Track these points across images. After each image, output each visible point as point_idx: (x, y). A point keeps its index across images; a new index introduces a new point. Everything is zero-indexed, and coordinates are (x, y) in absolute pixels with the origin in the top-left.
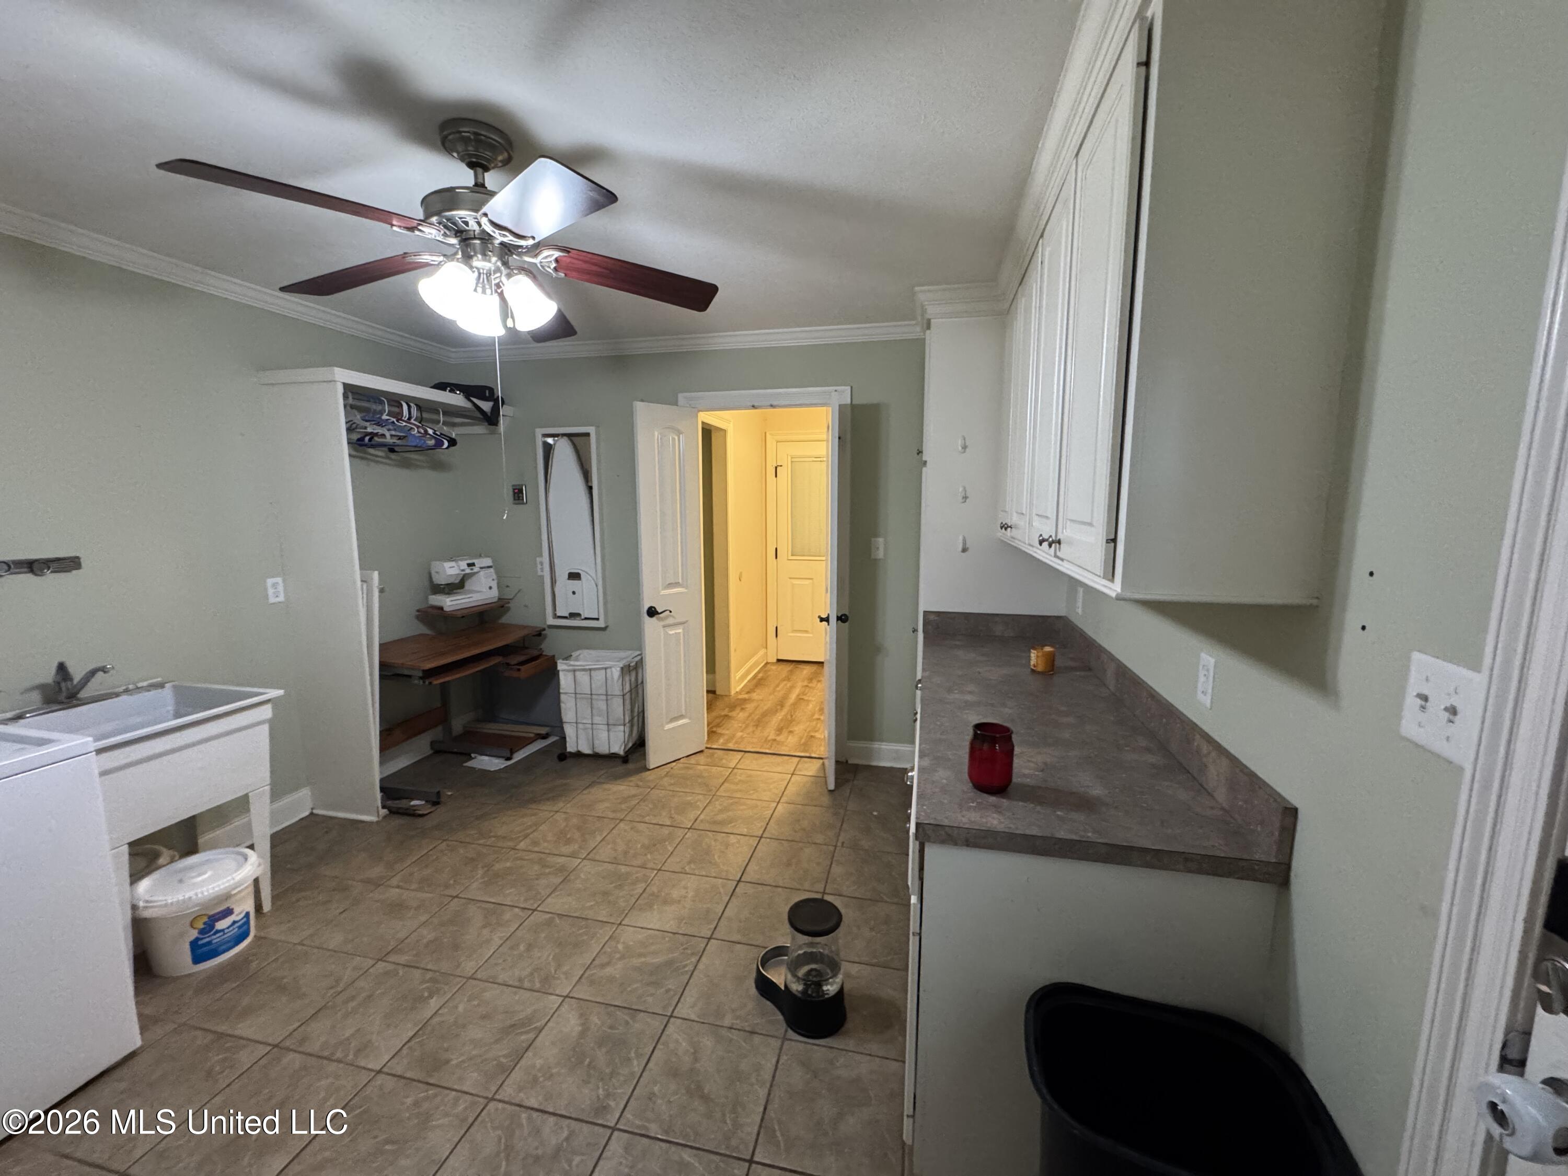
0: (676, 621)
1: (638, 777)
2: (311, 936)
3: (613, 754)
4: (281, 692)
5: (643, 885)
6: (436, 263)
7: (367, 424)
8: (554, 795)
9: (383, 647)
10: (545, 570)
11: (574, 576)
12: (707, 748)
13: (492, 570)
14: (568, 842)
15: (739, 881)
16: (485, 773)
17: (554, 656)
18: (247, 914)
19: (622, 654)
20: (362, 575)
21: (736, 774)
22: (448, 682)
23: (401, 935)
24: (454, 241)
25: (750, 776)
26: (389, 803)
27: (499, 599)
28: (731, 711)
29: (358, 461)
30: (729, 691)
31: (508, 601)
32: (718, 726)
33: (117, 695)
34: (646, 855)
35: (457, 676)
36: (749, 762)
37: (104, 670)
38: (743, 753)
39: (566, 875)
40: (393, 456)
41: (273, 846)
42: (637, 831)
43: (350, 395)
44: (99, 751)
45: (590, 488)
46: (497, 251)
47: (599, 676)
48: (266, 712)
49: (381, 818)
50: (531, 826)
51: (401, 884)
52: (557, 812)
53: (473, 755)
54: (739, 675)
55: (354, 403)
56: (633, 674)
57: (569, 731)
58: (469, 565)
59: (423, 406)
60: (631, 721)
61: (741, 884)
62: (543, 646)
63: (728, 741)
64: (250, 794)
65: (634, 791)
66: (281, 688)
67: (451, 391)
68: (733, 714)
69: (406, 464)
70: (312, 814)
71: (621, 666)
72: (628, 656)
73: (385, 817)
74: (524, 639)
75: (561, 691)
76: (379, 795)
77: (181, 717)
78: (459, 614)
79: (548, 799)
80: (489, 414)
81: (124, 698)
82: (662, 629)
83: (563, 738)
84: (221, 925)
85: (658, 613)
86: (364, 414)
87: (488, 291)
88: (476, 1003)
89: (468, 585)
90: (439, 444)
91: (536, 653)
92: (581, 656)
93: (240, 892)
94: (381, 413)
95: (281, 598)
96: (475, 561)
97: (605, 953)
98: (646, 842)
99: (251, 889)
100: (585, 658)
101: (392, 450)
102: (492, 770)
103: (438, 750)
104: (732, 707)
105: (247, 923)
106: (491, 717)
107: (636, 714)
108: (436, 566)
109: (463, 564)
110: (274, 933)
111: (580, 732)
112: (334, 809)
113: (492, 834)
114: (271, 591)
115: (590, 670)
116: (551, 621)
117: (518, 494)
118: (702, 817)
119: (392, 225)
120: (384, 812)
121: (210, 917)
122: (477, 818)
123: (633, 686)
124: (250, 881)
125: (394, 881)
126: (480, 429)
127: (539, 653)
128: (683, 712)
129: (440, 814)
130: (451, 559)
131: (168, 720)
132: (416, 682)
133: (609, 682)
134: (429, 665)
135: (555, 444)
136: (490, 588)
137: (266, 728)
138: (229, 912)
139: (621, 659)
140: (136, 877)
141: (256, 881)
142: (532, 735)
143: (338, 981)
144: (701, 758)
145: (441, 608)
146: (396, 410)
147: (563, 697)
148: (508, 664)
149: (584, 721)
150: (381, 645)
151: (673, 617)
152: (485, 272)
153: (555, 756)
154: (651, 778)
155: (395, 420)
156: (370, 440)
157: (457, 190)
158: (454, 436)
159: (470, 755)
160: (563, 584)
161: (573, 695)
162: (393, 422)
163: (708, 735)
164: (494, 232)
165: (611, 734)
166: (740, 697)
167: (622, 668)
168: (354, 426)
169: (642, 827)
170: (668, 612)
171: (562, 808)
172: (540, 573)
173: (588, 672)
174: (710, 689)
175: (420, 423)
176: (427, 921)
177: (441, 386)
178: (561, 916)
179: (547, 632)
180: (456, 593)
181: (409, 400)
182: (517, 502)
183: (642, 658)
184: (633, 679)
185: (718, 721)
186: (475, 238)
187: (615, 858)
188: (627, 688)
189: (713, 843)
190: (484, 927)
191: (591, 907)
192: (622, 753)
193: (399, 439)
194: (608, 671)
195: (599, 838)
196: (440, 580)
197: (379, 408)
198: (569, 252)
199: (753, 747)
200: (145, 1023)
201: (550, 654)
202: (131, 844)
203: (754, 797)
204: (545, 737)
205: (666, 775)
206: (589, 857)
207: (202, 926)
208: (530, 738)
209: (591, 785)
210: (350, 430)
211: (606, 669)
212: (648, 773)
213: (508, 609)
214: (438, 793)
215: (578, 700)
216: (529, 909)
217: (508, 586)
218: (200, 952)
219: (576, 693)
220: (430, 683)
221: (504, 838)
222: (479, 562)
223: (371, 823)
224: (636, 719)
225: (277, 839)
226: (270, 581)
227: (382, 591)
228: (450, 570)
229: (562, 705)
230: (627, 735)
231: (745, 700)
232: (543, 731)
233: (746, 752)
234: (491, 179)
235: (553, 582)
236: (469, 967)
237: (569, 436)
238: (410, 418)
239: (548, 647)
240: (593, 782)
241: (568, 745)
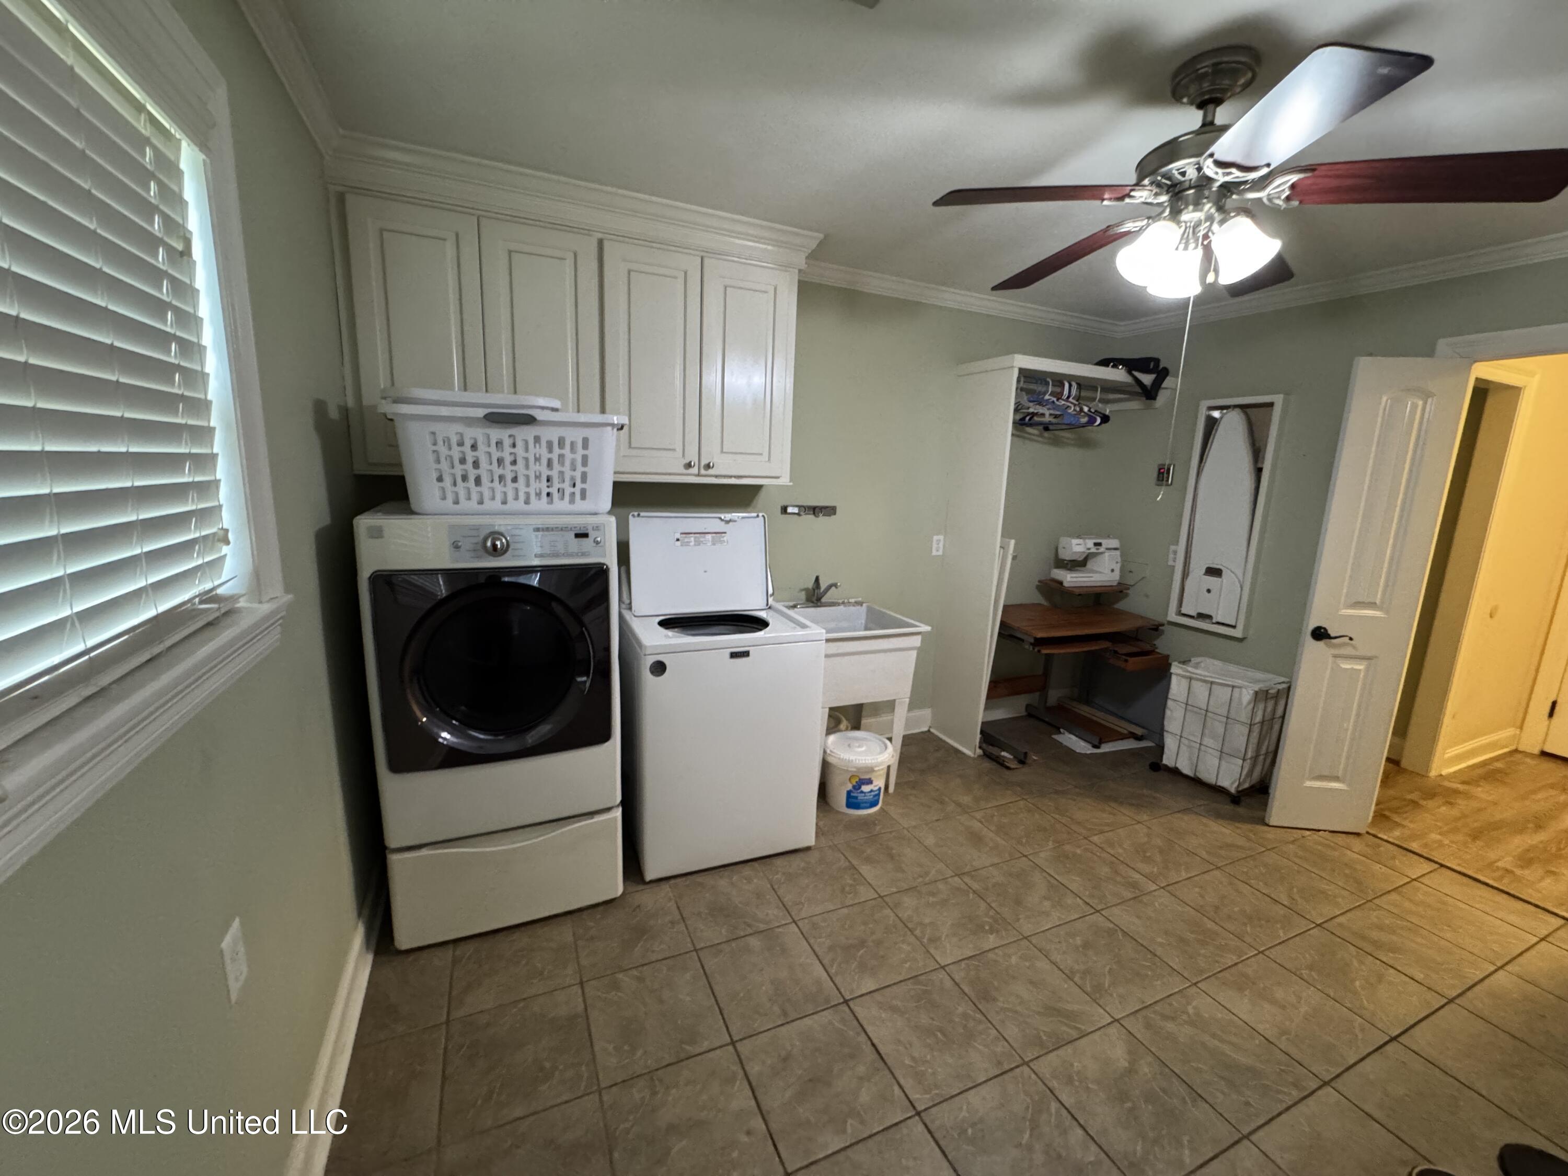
0: (1358, 653)
1: (1249, 826)
2: (915, 827)
3: (1220, 786)
4: (928, 628)
5: (1235, 959)
6: (1137, 229)
7: (1031, 404)
8: (1139, 803)
9: (1006, 608)
10: (1177, 560)
11: (1214, 572)
12: (1368, 833)
13: (1118, 553)
14: (1148, 860)
15: (1394, 1039)
16: (1070, 752)
17: (1167, 657)
18: (880, 789)
19: (1259, 675)
20: (1002, 542)
21: (1418, 889)
22: (1053, 654)
23: (977, 864)
24: (1164, 198)
25: (1444, 903)
26: (984, 745)
27: (1119, 584)
28: (1424, 799)
29: (1016, 439)
30: (1427, 767)
31: (1128, 587)
32: (1396, 811)
33: (838, 604)
34: (1245, 924)
35: (1062, 651)
36: (1445, 883)
37: (835, 585)
38: (1437, 866)
39: (1138, 897)
40: (1046, 434)
41: (903, 745)
42: (1237, 891)
43: (1022, 379)
44: (828, 641)
45: (1259, 471)
46: (1214, 197)
47: (1222, 694)
48: (916, 641)
49: (976, 756)
50: (1108, 825)
51: (983, 820)
52: (1139, 822)
53: (1062, 730)
54: (1452, 752)
55: (1025, 386)
56: (1270, 704)
57: (1170, 743)
58: (1096, 544)
59: (1084, 384)
60: (1255, 759)
61: (1395, 1044)
62: (1157, 642)
63: (1413, 837)
64: (897, 701)
65: (1241, 842)
66: (929, 625)
67: (1115, 366)
68: (1430, 804)
69: (1056, 442)
70: (929, 731)
71: (1257, 689)
72: (1274, 681)
73: (979, 756)
74: (1138, 629)
75: (1170, 696)
76: (979, 736)
77: (870, 629)
78: (1077, 591)
79: (1132, 805)
80: (1149, 388)
81: (842, 607)
82: (1331, 659)
83: (1161, 748)
84: (865, 788)
85: (1328, 637)
86: (1030, 396)
87: (1192, 246)
88: (1027, 964)
89: (1090, 565)
90: (1092, 421)
91: (1148, 647)
92: (1203, 665)
93: (879, 770)
94: (1045, 394)
95: (940, 553)
96: (1104, 542)
97: (1170, 1004)
98: (1248, 909)
99: (885, 770)
100: (1207, 668)
101: (1046, 429)
102: (1078, 751)
103: (1031, 714)
104: (1431, 794)
105: (879, 795)
106: (1087, 701)
107: (1263, 751)
108: (1064, 541)
109: (1090, 543)
110: (893, 811)
111: (1183, 748)
112: (945, 734)
113: (1067, 814)
114: (935, 546)
115: (1212, 683)
116: (1172, 616)
117: (1162, 475)
118: (1341, 919)
119: (1103, 200)
120: (979, 752)
121: (860, 779)
122: (1056, 792)
123: (1268, 717)
124: (885, 766)
125: (978, 815)
126: (1135, 405)
127: (1150, 649)
128: (1340, 774)
129: (1022, 774)
130: (1079, 537)
131: (859, 631)
132: (1027, 647)
133: (1234, 704)
134: (1040, 635)
135: (1221, 418)
136: (1113, 571)
137: (914, 654)
138: (870, 782)
139: (1258, 681)
140: (830, 730)
141: (889, 767)
142: (1125, 732)
143: (927, 874)
144: (1356, 843)
145: (1061, 583)
146: (1058, 390)
147: (1170, 703)
148: (1116, 652)
149: (1191, 738)
150: (1005, 607)
151: (1354, 647)
152: (1192, 224)
153: (1148, 763)
154: (1270, 836)
155: (1055, 399)
156: (1030, 419)
157: (1181, 139)
158: (1107, 413)
159: (1059, 729)
160: (1197, 579)
161: (1184, 706)
162: (1053, 402)
163: (1374, 817)
164: (1217, 173)
165: (1223, 763)
166: (1446, 784)
167: (1256, 693)
168: (1020, 407)
169: (1246, 889)
170: (1346, 639)
171: (1146, 821)
172: (1171, 563)
173: (1209, 685)
174: (1392, 757)
175: (1077, 401)
176: (998, 864)
177: (1104, 363)
178: (1125, 933)
179: (1166, 628)
180: (1077, 570)
181: (1070, 378)
182: (1160, 482)
183: (1289, 688)
184: (1269, 709)
185: (1395, 804)
186: (1190, 188)
187: (1201, 906)
188: (1258, 718)
189: (1355, 963)
190: (1045, 898)
191: (1161, 944)
192: (1233, 790)
193: (1055, 418)
194: (1236, 690)
195: (1184, 875)
196: (1065, 555)
197: (1043, 389)
198: (1313, 170)
199: (1459, 865)
200: (819, 832)
201: (1166, 652)
202: (831, 709)
203: (1448, 935)
204: (1139, 738)
205: (1293, 842)
206: (1169, 888)
207: (854, 783)
208: (1121, 734)
209: (1185, 811)
210: (1016, 410)
211: (1233, 687)
212: (1266, 828)
213: (1127, 595)
214: (1026, 754)
215: (1188, 714)
216: (1092, 907)
217: (1130, 572)
218: (852, 802)
219: (1187, 704)
220: (1039, 651)
221: (1079, 823)
222: (1107, 543)
223: (969, 757)
224: (1262, 758)
225: (908, 741)
226: (935, 538)
227: (1014, 558)
228: (1077, 547)
229: (1168, 713)
230: (1245, 772)
231: (1456, 792)
232: (1139, 731)
233: (1442, 866)
234: (1221, 115)
235: (1185, 575)
236: (1027, 928)
237: (1243, 407)
238: (1068, 397)
239: (1163, 645)
240: (1187, 809)
241: (1165, 757)
